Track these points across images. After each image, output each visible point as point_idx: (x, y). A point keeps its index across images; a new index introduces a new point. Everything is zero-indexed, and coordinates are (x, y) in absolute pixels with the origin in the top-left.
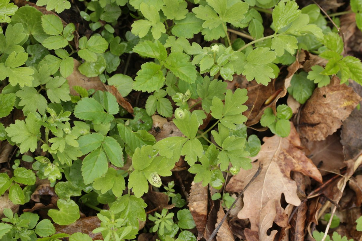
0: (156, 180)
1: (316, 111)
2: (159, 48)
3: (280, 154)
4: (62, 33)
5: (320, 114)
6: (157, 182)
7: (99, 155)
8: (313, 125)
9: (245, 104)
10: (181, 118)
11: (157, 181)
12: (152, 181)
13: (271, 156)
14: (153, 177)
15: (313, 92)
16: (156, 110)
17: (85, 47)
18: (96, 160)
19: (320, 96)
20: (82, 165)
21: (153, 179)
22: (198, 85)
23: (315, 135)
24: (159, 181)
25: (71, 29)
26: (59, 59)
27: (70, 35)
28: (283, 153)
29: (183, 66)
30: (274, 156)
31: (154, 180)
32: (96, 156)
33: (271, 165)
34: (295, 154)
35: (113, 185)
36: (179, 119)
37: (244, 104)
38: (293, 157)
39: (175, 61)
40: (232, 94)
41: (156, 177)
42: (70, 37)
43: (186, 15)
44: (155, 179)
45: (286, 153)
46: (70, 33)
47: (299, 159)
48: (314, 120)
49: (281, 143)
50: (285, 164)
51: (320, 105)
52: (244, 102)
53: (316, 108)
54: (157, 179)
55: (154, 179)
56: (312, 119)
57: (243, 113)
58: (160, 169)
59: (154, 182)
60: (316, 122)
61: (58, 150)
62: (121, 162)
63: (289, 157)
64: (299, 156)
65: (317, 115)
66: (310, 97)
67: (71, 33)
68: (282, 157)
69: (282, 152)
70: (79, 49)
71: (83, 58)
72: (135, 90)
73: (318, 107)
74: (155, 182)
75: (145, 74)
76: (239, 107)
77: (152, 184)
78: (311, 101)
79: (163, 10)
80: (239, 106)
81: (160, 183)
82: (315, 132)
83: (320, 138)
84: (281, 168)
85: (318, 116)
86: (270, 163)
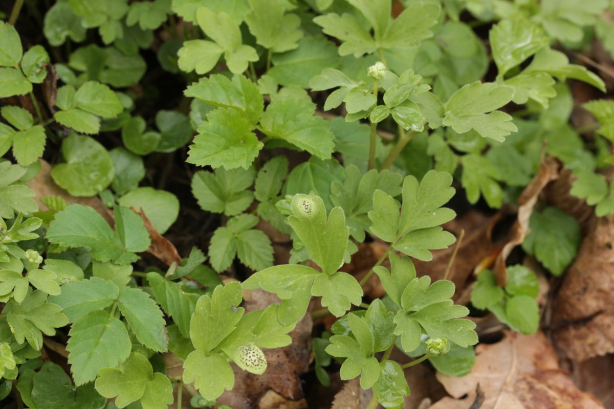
0: (253, 358)
1: (591, 286)
2: (243, 93)
3: (518, 381)
4: (20, 65)
5: (600, 291)
6: (256, 363)
7: (108, 326)
8: (586, 321)
9: (449, 205)
10: (307, 215)
11: (255, 361)
12: (244, 360)
13: (498, 384)
14: (245, 351)
15: (579, 248)
16: (233, 257)
17: (69, 106)
18: (102, 334)
19: (599, 248)
20: (70, 337)
21: (245, 357)
22: (332, 184)
23: (591, 345)
24: (260, 359)
25: (38, 56)
26: (10, 128)
27: (38, 71)
28: (524, 379)
29: (302, 128)
30: (505, 384)
31: (248, 358)
32: (101, 326)
33: (500, 398)
34: (551, 382)
35: (143, 393)
36: (303, 218)
37: (446, 206)
38: (550, 387)
39: (281, 122)
40: (418, 184)
41: (251, 352)
42: (38, 74)
43: (298, 42)
44: (251, 354)
45: (530, 379)
46: (37, 65)
47: (562, 392)
48: (587, 307)
49: (515, 362)
50: (532, 399)
51: (600, 268)
52: (447, 201)
53: (590, 278)
54: (255, 354)
55: (249, 355)
56: (581, 308)
57: (445, 227)
58: (260, 337)
59: (247, 362)
60: (590, 311)
61: (12, 296)
62: (161, 342)
63: (539, 386)
64: (561, 386)
65: (595, 293)
66: (574, 261)
67: (41, 65)
68: (523, 385)
69: (521, 377)
70: (57, 109)
71: (66, 125)
72: (195, 165)
73: (596, 275)
74: (249, 363)
75: (217, 133)
76: (434, 214)
77: (244, 367)
78: (579, 266)
79: (249, 23)
80: (434, 211)
81: (263, 364)
82: (590, 340)
83: (602, 348)
84: (526, 404)
85: (597, 298)
86: (499, 394)
